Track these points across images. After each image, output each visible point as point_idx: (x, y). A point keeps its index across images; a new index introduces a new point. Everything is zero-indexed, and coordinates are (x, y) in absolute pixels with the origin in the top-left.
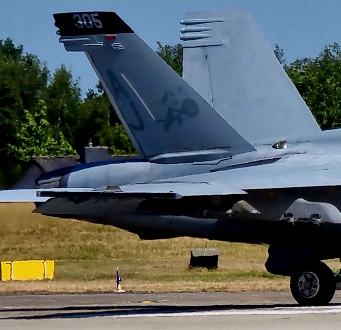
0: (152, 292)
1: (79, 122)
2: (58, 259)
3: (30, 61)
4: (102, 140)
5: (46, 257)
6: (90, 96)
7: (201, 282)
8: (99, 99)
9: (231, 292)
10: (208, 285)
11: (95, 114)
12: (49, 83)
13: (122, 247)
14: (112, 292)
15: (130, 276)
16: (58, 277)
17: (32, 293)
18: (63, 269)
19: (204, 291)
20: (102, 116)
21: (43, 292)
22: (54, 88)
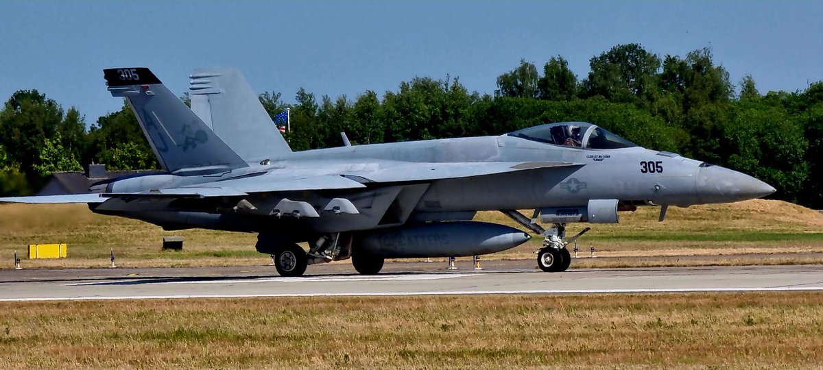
0: (136, 267)
1: (85, 147)
2: (70, 243)
3: (50, 103)
4: (101, 160)
5: (61, 242)
6: (93, 128)
7: (170, 260)
8: (98, 131)
9: (192, 268)
10: (176, 261)
11: (96, 141)
12: (64, 120)
13: (115, 235)
14: (108, 268)
15: (121, 256)
16: (70, 256)
17: (52, 268)
18: (74, 250)
19: (172, 267)
20: (101, 142)
21: (59, 268)
22: (66, 122)
